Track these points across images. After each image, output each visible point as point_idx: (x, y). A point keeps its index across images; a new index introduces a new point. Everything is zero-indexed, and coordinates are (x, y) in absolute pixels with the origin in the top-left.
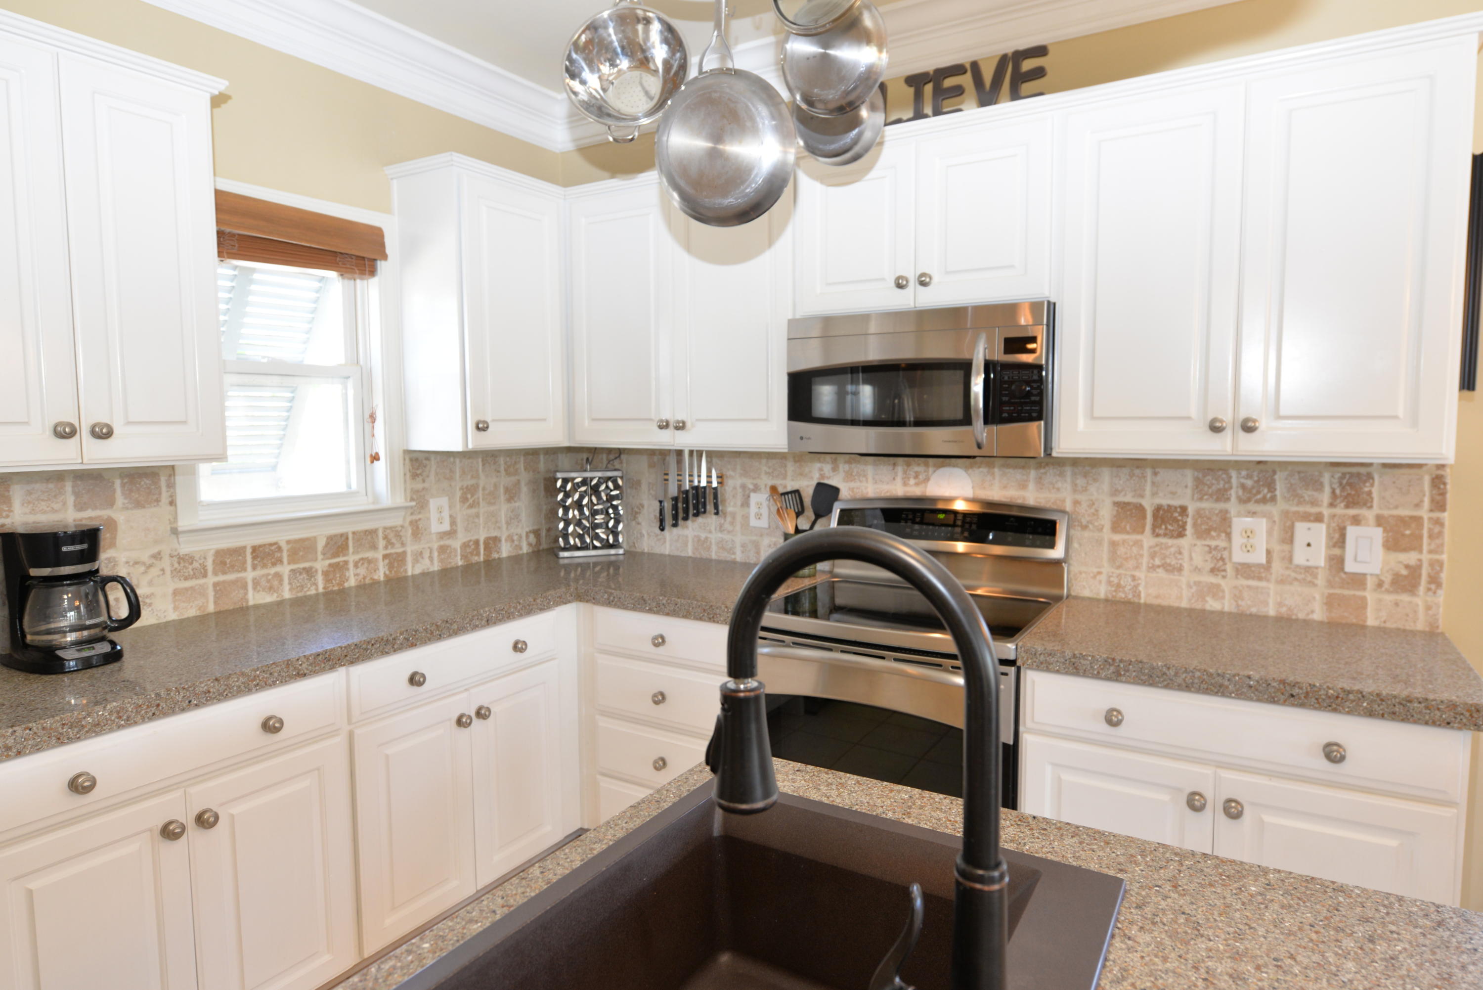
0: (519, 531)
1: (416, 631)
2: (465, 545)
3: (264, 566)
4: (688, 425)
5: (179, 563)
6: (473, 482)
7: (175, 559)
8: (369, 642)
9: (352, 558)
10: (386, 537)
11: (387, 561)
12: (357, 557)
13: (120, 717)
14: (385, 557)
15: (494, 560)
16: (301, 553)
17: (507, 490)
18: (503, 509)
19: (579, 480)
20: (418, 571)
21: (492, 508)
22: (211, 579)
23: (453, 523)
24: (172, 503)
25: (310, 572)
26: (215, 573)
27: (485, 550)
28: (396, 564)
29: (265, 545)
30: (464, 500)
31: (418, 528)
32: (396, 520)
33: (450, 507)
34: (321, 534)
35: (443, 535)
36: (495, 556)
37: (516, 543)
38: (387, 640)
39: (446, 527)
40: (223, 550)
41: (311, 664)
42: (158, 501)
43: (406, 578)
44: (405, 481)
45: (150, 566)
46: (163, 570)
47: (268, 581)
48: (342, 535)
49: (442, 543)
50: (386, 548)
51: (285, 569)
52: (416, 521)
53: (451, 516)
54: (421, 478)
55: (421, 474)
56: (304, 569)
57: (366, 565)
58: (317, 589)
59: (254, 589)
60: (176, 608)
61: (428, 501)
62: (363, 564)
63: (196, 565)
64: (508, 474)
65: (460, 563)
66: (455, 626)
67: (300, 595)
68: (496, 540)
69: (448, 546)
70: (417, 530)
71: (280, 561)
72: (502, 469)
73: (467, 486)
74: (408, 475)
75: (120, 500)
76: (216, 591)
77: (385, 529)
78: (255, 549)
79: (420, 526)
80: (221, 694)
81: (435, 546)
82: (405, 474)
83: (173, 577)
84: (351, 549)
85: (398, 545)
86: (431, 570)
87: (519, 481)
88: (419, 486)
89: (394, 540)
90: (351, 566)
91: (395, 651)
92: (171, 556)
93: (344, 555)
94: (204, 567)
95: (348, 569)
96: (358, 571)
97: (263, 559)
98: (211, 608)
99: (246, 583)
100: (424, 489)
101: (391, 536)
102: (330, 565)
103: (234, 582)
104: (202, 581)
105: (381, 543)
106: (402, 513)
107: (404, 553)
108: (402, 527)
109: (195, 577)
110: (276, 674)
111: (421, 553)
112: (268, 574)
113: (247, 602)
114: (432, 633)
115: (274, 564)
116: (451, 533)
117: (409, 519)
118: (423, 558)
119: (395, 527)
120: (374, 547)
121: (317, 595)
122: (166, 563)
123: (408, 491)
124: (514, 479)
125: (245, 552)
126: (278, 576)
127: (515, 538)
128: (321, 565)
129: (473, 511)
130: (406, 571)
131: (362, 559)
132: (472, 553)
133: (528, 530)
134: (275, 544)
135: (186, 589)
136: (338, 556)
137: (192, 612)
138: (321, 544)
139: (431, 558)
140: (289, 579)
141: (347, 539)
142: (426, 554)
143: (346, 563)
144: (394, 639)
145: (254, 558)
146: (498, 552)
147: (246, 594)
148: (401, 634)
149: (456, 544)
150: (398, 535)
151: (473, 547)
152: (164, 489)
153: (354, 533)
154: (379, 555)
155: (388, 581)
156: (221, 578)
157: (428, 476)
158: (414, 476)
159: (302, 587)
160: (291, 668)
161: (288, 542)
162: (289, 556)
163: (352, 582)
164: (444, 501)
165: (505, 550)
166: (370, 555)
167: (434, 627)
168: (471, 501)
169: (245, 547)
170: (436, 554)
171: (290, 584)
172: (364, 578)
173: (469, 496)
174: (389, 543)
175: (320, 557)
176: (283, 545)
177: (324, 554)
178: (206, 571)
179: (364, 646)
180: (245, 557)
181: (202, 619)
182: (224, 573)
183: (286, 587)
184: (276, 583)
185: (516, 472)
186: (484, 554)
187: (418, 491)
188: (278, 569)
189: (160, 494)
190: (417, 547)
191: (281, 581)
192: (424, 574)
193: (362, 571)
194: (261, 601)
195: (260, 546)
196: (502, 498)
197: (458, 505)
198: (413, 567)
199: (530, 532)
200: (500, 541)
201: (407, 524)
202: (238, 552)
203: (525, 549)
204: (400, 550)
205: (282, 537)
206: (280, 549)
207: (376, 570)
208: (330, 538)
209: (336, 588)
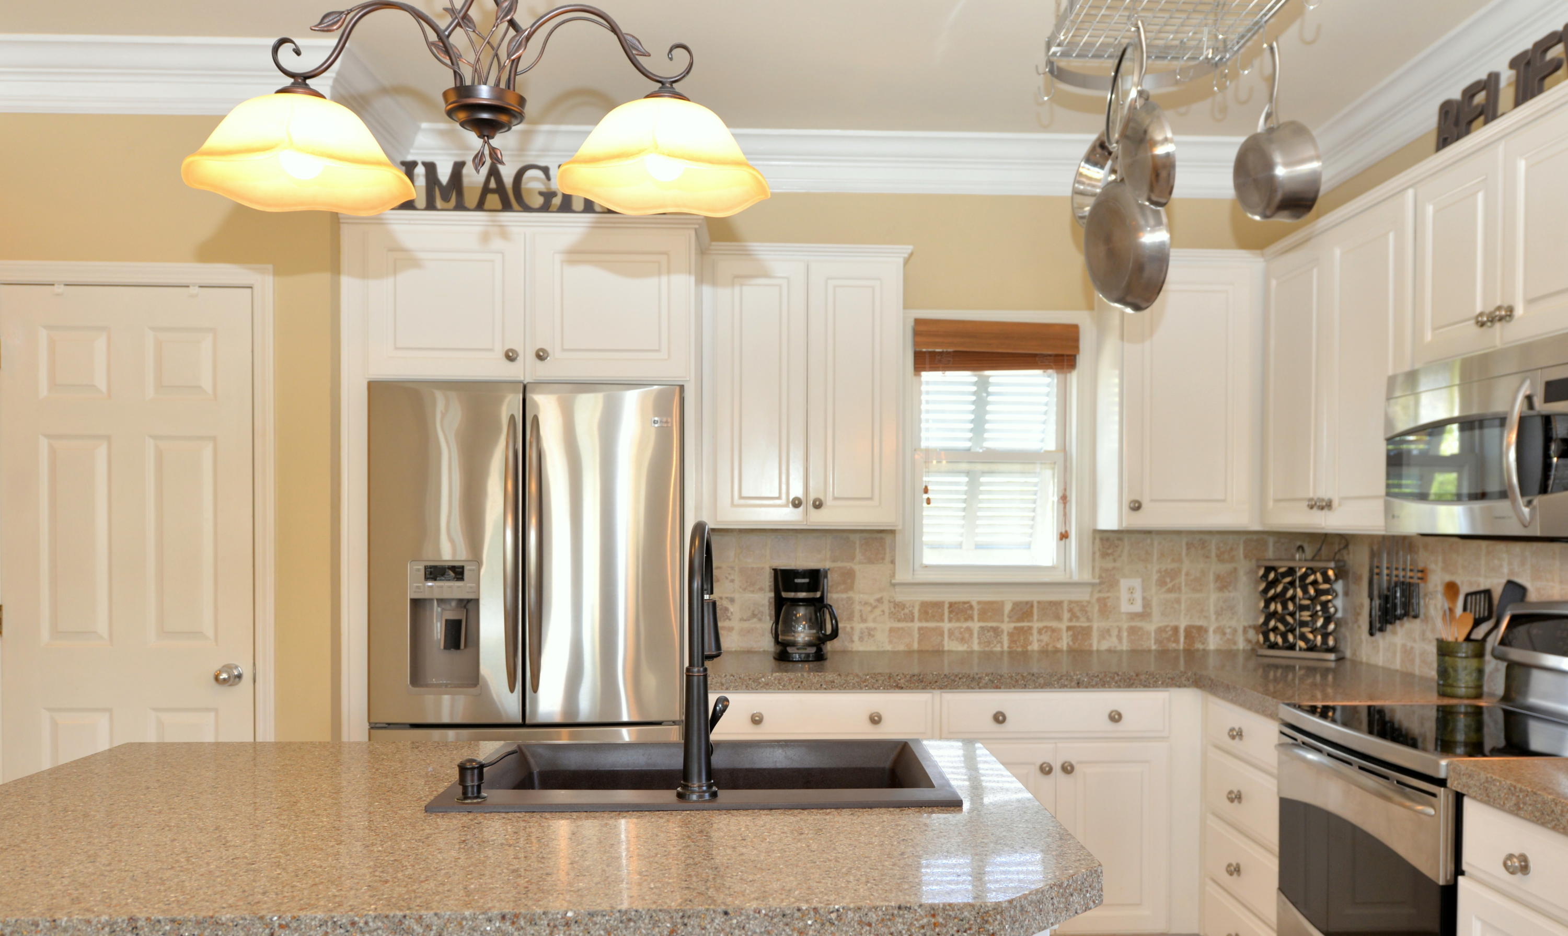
0: (1233, 623)
1: (1001, 676)
2: (1160, 630)
3: (958, 620)
4: (1335, 504)
5: (895, 608)
6: (1174, 565)
7: (892, 605)
8: (956, 676)
9: (1036, 625)
10: (1070, 610)
11: (1070, 633)
12: (1041, 625)
13: (780, 683)
14: (1069, 628)
15: (1198, 650)
16: (990, 614)
17: (1218, 578)
18: (1213, 598)
19: (1282, 570)
20: (1104, 646)
21: (1197, 595)
22: (917, 625)
23: (1147, 604)
24: (893, 562)
25: (996, 631)
26: (920, 620)
27: (1186, 637)
28: (1080, 637)
29: (959, 603)
30: (1161, 583)
31: (1105, 605)
32: (1083, 595)
33: (1144, 590)
34: (1009, 599)
35: (1133, 616)
36: (1199, 646)
37: (1228, 636)
38: (973, 678)
39: (1138, 607)
40: (926, 602)
41: (907, 681)
42: (883, 559)
43: (1090, 652)
44: (1094, 560)
45: (875, 607)
46: (883, 611)
47: (961, 633)
48: (1027, 603)
49: (1133, 624)
50: (1070, 620)
51: (975, 625)
52: (1104, 599)
53: (1144, 598)
54: (1111, 557)
55: (1112, 554)
56: (991, 627)
57: (1049, 633)
58: (1002, 647)
59: (949, 637)
60: (890, 642)
61: (1118, 582)
62: (1046, 632)
63: (906, 611)
64: (1220, 558)
65: (1154, 647)
66: (1041, 681)
67: (987, 649)
68: (1201, 630)
69: (1140, 628)
70: (1105, 608)
71: (971, 618)
72: (1213, 554)
73: (1166, 570)
74: (1097, 555)
75: (859, 556)
76: (920, 634)
77: (1070, 602)
78: (951, 605)
79: (1109, 604)
80: (842, 686)
81: (1125, 626)
82: (1094, 553)
83: (890, 618)
84: (1035, 617)
85: (1083, 619)
86: (1119, 648)
87: (1235, 569)
88: (1109, 565)
89: (1079, 614)
90: (1035, 632)
91: (980, 688)
92: (890, 602)
93: (1029, 621)
94: (912, 613)
95: (1032, 634)
96: (1042, 637)
97: (957, 614)
98: (915, 646)
99: (943, 632)
100: (1114, 568)
101: (1076, 609)
102: (1015, 628)
103: (934, 629)
104: (910, 624)
105: (1066, 616)
106: (1089, 589)
107: (1089, 629)
108: (1089, 602)
109: (905, 620)
110: (880, 682)
111: (1108, 631)
112: (961, 628)
113: (943, 646)
114: (1017, 681)
115: (966, 620)
116: (1145, 615)
117: (1097, 595)
118: (1110, 635)
119: (1081, 602)
120: (1058, 618)
121: (1002, 652)
122: (886, 607)
123: (1097, 570)
124: (1228, 567)
125: (943, 606)
126: (969, 630)
127: (1228, 631)
128: (1007, 626)
129: (1173, 596)
130: (1091, 645)
131: (1046, 627)
132: (1168, 639)
133: (1246, 624)
134: (968, 602)
135: (899, 629)
136: (1023, 621)
137: (902, 648)
138: (1008, 608)
139: (1119, 638)
140: (979, 634)
141: (1032, 606)
142: (1115, 633)
143: (1030, 628)
144: (980, 678)
145: (950, 612)
146: (1203, 644)
147: (942, 640)
148: (987, 675)
149: (1151, 627)
150: (1083, 609)
151: (1170, 633)
152: (888, 550)
153: (1039, 602)
154: (1063, 625)
155: (1071, 651)
156: (924, 624)
157: (1120, 556)
158: (1104, 555)
159: (989, 643)
160: (892, 680)
161: (979, 603)
162: (979, 614)
163: (1035, 647)
164: (1136, 583)
165: (1213, 642)
166: (1054, 624)
167: (1019, 677)
168: (1170, 585)
169: (943, 603)
170: (1125, 634)
171: (979, 638)
172: (1047, 645)
173: (1168, 580)
174: (1073, 617)
175: (1006, 619)
176: (974, 604)
177: (1010, 617)
178: (913, 617)
179: (953, 678)
180: (943, 610)
181: (909, 653)
182: (927, 621)
183: (976, 641)
184: (967, 636)
185: (1232, 559)
186: (1185, 643)
187: (1107, 570)
188: (969, 624)
189: (885, 554)
190: (1104, 624)
191: (971, 634)
192: (1110, 651)
193: (1045, 638)
194: (954, 649)
195: (956, 603)
196: (1212, 586)
197: (1154, 590)
198: (1099, 642)
199: (1250, 627)
200: (1206, 631)
201: (1094, 601)
202: (938, 605)
203: (1241, 645)
204: (1086, 624)
205: (974, 597)
206: (971, 607)
207: (1059, 639)
208: (1016, 605)
209: (1020, 649)
